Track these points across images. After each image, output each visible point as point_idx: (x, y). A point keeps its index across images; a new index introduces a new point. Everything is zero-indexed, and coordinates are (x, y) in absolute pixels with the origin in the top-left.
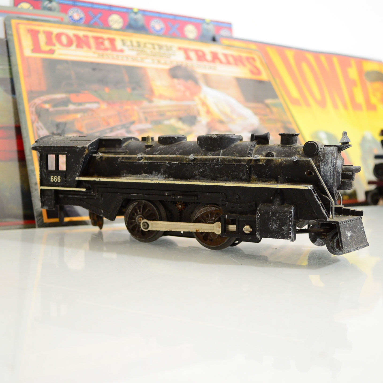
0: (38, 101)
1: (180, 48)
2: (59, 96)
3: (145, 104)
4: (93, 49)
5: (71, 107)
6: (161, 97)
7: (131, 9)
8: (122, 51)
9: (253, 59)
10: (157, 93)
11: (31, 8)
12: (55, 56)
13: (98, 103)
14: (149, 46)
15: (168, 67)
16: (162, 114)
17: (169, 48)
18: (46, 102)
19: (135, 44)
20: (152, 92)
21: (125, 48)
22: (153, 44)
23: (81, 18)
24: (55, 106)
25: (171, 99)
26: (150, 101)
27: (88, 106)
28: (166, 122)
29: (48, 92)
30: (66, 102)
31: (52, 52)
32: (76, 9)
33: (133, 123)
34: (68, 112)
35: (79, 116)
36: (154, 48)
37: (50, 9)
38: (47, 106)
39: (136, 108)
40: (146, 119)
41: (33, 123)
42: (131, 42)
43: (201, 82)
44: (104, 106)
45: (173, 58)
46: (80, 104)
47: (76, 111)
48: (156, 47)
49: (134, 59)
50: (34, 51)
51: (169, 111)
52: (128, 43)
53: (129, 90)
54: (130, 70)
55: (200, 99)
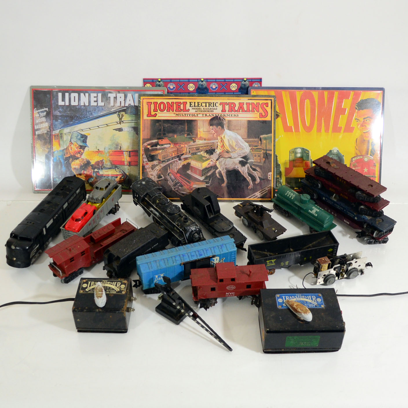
0: (145, 144)
1: (221, 104)
2: (155, 141)
3: (192, 143)
4: (175, 112)
5: (158, 147)
6: (201, 138)
7: (200, 79)
8: (189, 110)
9: (267, 105)
10: (199, 136)
11: (151, 86)
12: (157, 118)
13: (170, 144)
14: (204, 105)
15: (210, 118)
16: (198, 149)
17: (215, 104)
18: (149, 145)
19: (196, 104)
20: (197, 135)
21: (190, 108)
22: (206, 103)
23: (174, 88)
24: (152, 147)
25: (205, 139)
26: (194, 142)
27: (165, 146)
28: (198, 153)
29: (150, 139)
30: (156, 144)
31: (155, 115)
32: (171, 84)
33: (182, 155)
34: (157, 150)
35: (160, 151)
36: (206, 106)
37: (159, 86)
38: (149, 147)
39: (186, 146)
40: (190, 152)
41: (142, 155)
42: (195, 103)
43: (225, 127)
44: (172, 146)
45: (215, 111)
46: (162, 145)
47: (160, 149)
48: (207, 104)
49: (193, 115)
50: (148, 116)
51: (202, 147)
52: (193, 104)
53: (186, 135)
54: (190, 122)
55: (221, 138)
